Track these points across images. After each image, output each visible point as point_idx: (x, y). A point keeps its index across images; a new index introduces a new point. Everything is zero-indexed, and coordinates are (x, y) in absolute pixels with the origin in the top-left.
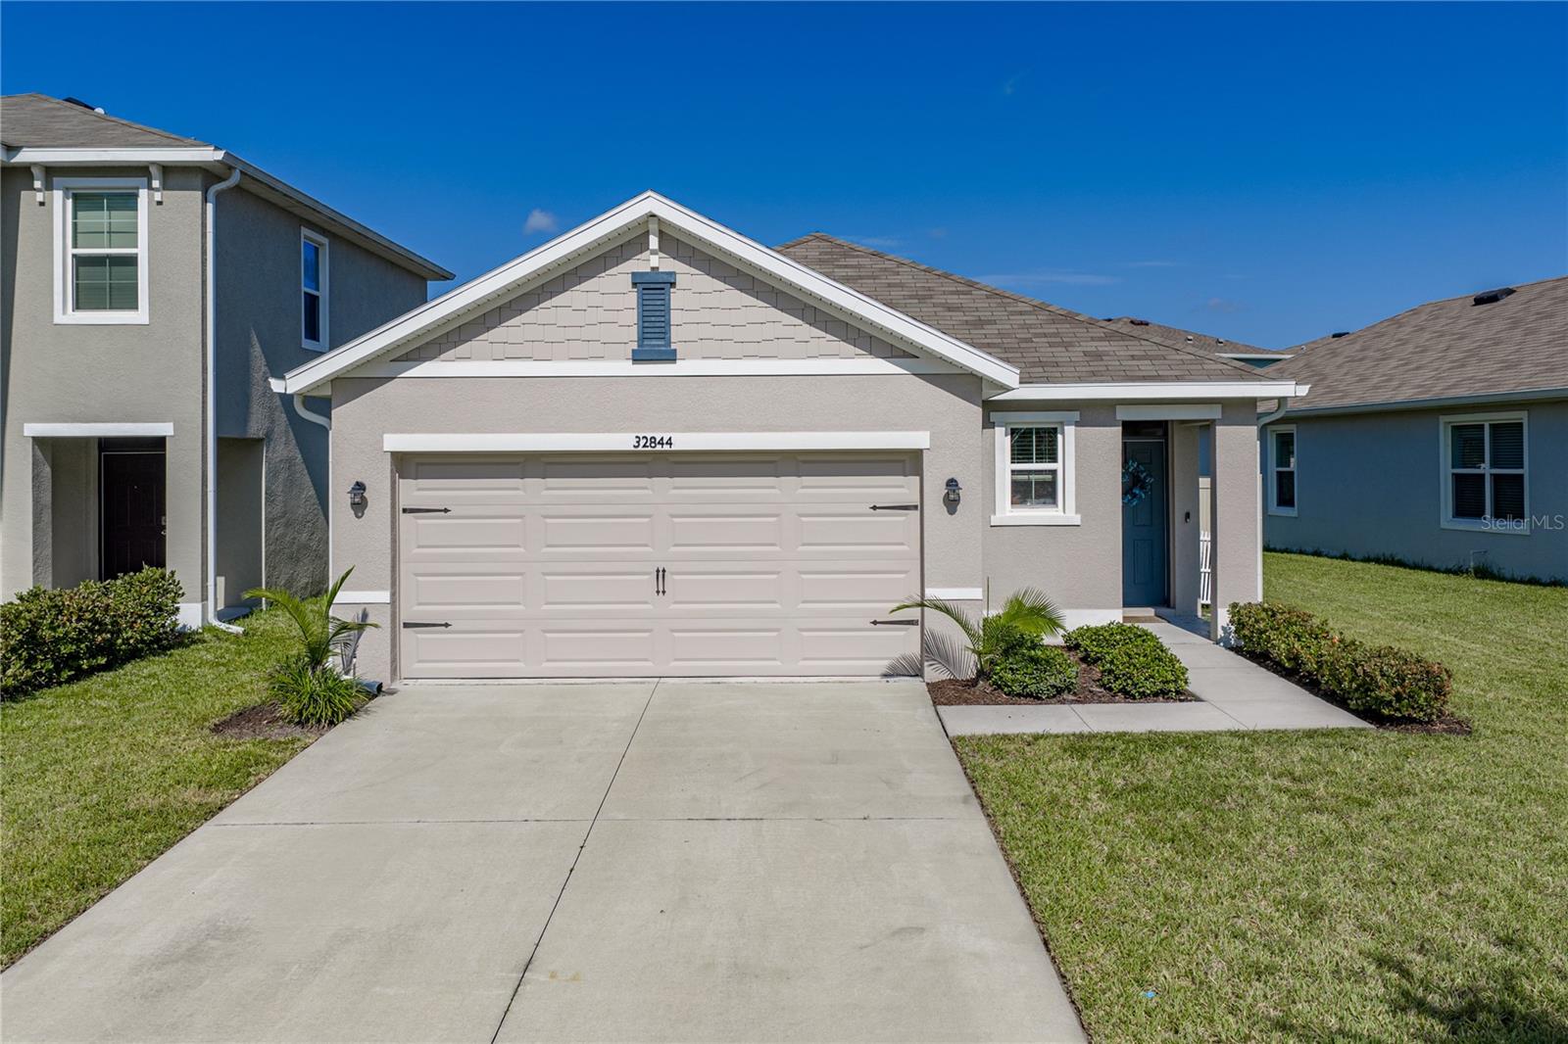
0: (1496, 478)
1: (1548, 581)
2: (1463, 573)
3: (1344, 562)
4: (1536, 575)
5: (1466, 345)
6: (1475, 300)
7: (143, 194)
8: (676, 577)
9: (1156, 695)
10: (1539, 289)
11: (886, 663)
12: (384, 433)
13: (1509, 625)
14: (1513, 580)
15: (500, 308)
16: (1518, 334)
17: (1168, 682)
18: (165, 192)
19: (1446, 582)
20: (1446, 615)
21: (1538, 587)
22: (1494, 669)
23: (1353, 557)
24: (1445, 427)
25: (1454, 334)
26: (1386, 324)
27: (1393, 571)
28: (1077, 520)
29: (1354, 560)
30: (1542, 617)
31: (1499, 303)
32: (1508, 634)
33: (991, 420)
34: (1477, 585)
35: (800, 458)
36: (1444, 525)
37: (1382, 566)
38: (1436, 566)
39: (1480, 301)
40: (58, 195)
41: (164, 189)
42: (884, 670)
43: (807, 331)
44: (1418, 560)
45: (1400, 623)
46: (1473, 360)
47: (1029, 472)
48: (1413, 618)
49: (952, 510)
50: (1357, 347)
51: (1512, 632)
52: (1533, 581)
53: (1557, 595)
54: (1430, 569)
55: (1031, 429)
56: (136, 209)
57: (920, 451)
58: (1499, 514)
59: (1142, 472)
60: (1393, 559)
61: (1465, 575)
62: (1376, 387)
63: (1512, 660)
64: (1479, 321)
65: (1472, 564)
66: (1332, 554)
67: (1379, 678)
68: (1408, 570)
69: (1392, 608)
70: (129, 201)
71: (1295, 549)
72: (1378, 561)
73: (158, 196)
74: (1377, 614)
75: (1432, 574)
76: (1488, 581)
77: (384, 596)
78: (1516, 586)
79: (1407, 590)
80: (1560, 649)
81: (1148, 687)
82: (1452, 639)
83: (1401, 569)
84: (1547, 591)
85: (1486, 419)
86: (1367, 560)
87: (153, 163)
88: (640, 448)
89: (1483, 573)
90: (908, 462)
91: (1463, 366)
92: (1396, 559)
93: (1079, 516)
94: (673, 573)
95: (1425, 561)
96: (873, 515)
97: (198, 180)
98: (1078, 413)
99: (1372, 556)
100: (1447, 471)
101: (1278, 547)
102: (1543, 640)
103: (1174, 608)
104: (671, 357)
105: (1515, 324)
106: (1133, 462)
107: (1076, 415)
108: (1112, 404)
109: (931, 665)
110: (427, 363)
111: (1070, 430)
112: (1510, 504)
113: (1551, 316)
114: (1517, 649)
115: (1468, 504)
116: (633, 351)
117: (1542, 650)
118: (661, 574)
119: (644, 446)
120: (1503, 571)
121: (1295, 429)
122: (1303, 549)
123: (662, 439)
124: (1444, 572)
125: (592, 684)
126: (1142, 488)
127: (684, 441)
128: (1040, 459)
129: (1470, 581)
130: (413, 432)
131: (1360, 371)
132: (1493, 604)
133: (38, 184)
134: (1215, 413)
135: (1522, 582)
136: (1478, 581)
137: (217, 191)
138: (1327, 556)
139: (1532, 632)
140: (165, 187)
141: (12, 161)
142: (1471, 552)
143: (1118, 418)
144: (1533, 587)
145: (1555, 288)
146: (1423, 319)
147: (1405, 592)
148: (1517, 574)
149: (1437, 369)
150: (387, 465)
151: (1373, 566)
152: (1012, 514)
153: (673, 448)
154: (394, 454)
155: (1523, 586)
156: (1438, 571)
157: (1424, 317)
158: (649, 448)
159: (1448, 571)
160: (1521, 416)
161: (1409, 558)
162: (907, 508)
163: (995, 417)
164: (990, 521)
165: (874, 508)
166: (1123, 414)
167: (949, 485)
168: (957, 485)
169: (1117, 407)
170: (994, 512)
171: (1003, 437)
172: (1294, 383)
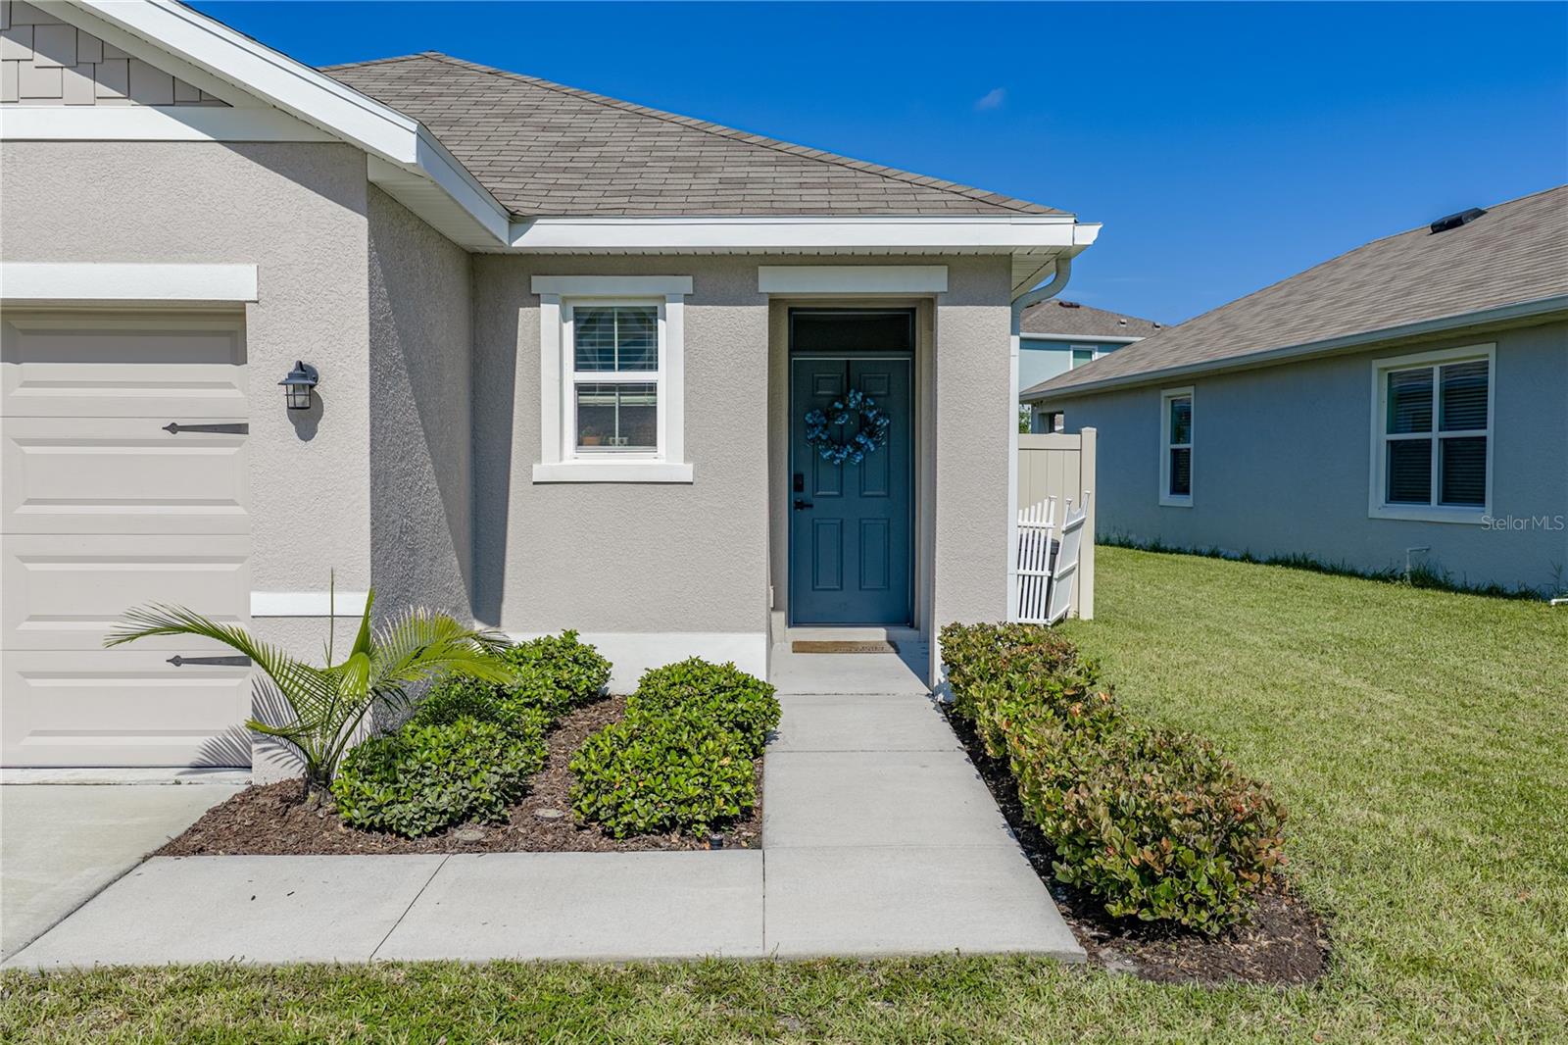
0: (1445, 441)
1: (1516, 592)
2: (1395, 579)
3: (1244, 564)
4: (1499, 583)
5: (1417, 272)
6: (1432, 227)
9: (664, 828)
10: (1516, 206)
11: (200, 741)
13: (1453, 660)
14: (1465, 590)
16: (1486, 253)
17: (688, 802)
19: (1370, 592)
20: (1359, 642)
21: (1502, 600)
22: (1415, 752)
23: (1257, 558)
24: (1379, 375)
25: (1400, 265)
26: (1321, 267)
27: (1301, 576)
28: (686, 472)
29: (1257, 562)
30: (1505, 648)
31: (1465, 226)
32: (1450, 675)
33: (538, 290)
34: (1413, 597)
36: (1374, 512)
37: (1291, 569)
38: (1360, 570)
39: (1438, 228)
42: (195, 757)
44: (1338, 563)
45: (1284, 654)
46: (1423, 287)
47: (607, 389)
48: (1307, 647)
49: (306, 432)
50: (1282, 293)
51: (1457, 673)
52: (1493, 592)
53: (1529, 612)
54: (1352, 574)
55: (613, 310)
57: (242, 304)
58: (1447, 498)
59: (871, 408)
60: (1306, 560)
61: (1398, 583)
62: (1293, 330)
63: (1452, 730)
64: (1436, 247)
65: (1408, 567)
66: (1232, 554)
67: (1106, 821)
68: (1323, 576)
69: (1283, 629)
71: (1188, 549)
72: (1286, 563)
74: (1256, 639)
75: (1354, 580)
76: (1429, 591)
78: (1468, 598)
79: (1313, 602)
80: (1535, 706)
81: (642, 812)
82: (1359, 683)
83: (1314, 574)
84: (1514, 606)
85: (1435, 362)
86: (1273, 562)
89: (1424, 580)
91: (1409, 294)
92: (1309, 560)
93: (691, 466)
95: (1347, 562)
96: (166, 445)
98: (691, 278)
99: (1280, 558)
100: (1379, 436)
101: (1169, 547)
102: (1508, 688)
103: (918, 629)
105: (1483, 242)
106: (857, 392)
107: (686, 284)
108: (752, 265)
109: (265, 750)
111: (675, 311)
112: (1464, 485)
113: (1532, 227)
114: (1464, 705)
115: (1406, 484)
117: (1506, 706)
120: (1451, 577)
121: (1192, 392)
122: (1198, 548)
124: (1369, 579)
126: (871, 435)
128: (626, 365)
129: (1405, 590)
131: (1278, 316)
132: (1432, 625)
135: (1477, 592)
136: (1415, 591)
138: (1225, 558)
139: (1490, 674)
142: (1408, 551)
143: (761, 290)
144: (1494, 600)
145: (1539, 201)
146: (1367, 255)
147: (1309, 606)
148: (1473, 581)
149: (1373, 302)
151: (1278, 570)
152: (577, 462)
155: (1478, 598)
156: (1362, 576)
157: (1367, 254)
159: (1376, 577)
160: (1488, 351)
161: (1326, 560)
162: (240, 429)
163: (538, 284)
164: (531, 475)
165: (173, 428)
166: (773, 281)
167: (291, 376)
168: (304, 377)
169: (760, 267)
170: (539, 458)
171: (558, 324)
172: (1072, 220)
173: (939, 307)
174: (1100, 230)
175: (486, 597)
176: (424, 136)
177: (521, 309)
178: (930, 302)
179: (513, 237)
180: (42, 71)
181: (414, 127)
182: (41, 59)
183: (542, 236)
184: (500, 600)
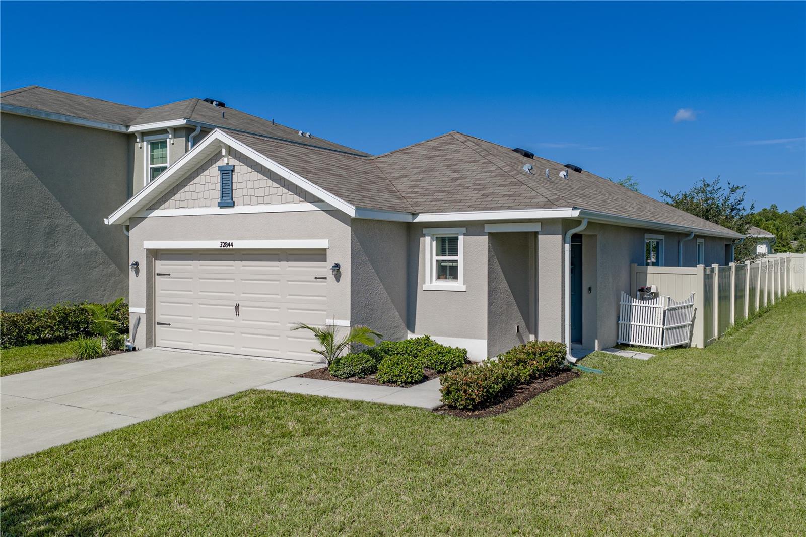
7: (168, 140)
8: (244, 308)
12: (144, 240)
15: (178, 185)
18: (175, 139)
28: (464, 288)
33: (424, 233)
35: (289, 253)
40: (145, 143)
41: (174, 138)
43: (281, 190)
47: (445, 261)
49: (338, 280)
55: (446, 237)
56: (166, 147)
57: (325, 250)
70: (163, 144)
73: (172, 140)
77: (143, 310)
87: (168, 127)
88: (222, 248)
90: (319, 255)
94: (242, 306)
96: (315, 282)
97: (184, 133)
98: (465, 228)
104: (233, 205)
107: (464, 230)
108: (482, 223)
110: (156, 210)
111: (462, 238)
116: (219, 203)
118: (237, 307)
119: (224, 247)
123: (229, 243)
125: (210, 355)
127: (238, 244)
128: (450, 255)
130: (152, 240)
133: (138, 140)
134: (537, 227)
137: (192, 137)
140: (175, 137)
141: (129, 131)
143: (485, 231)
150: (144, 254)
152: (437, 284)
153: (234, 247)
154: (147, 250)
158: (225, 248)
162: (326, 278)
163: (425, 231)
164: (422, 288)
165: (316, 278)
166: (488, 229)
167: (333, 267)
168: (337, 267)
169: (485, 225)
170: (424, 283)
171: (430, 242)
172: (571, 208)
173: (539, 236)
174: (580, 212)
175: (411, 326)
176: (358, 209)
177: (421, 238)
178: (536, 234)
179: (413, 220)
180: (290, 196)
181: (354, 208)
182: (290, 193)
183: (421, 218)
184: (415, 325)
